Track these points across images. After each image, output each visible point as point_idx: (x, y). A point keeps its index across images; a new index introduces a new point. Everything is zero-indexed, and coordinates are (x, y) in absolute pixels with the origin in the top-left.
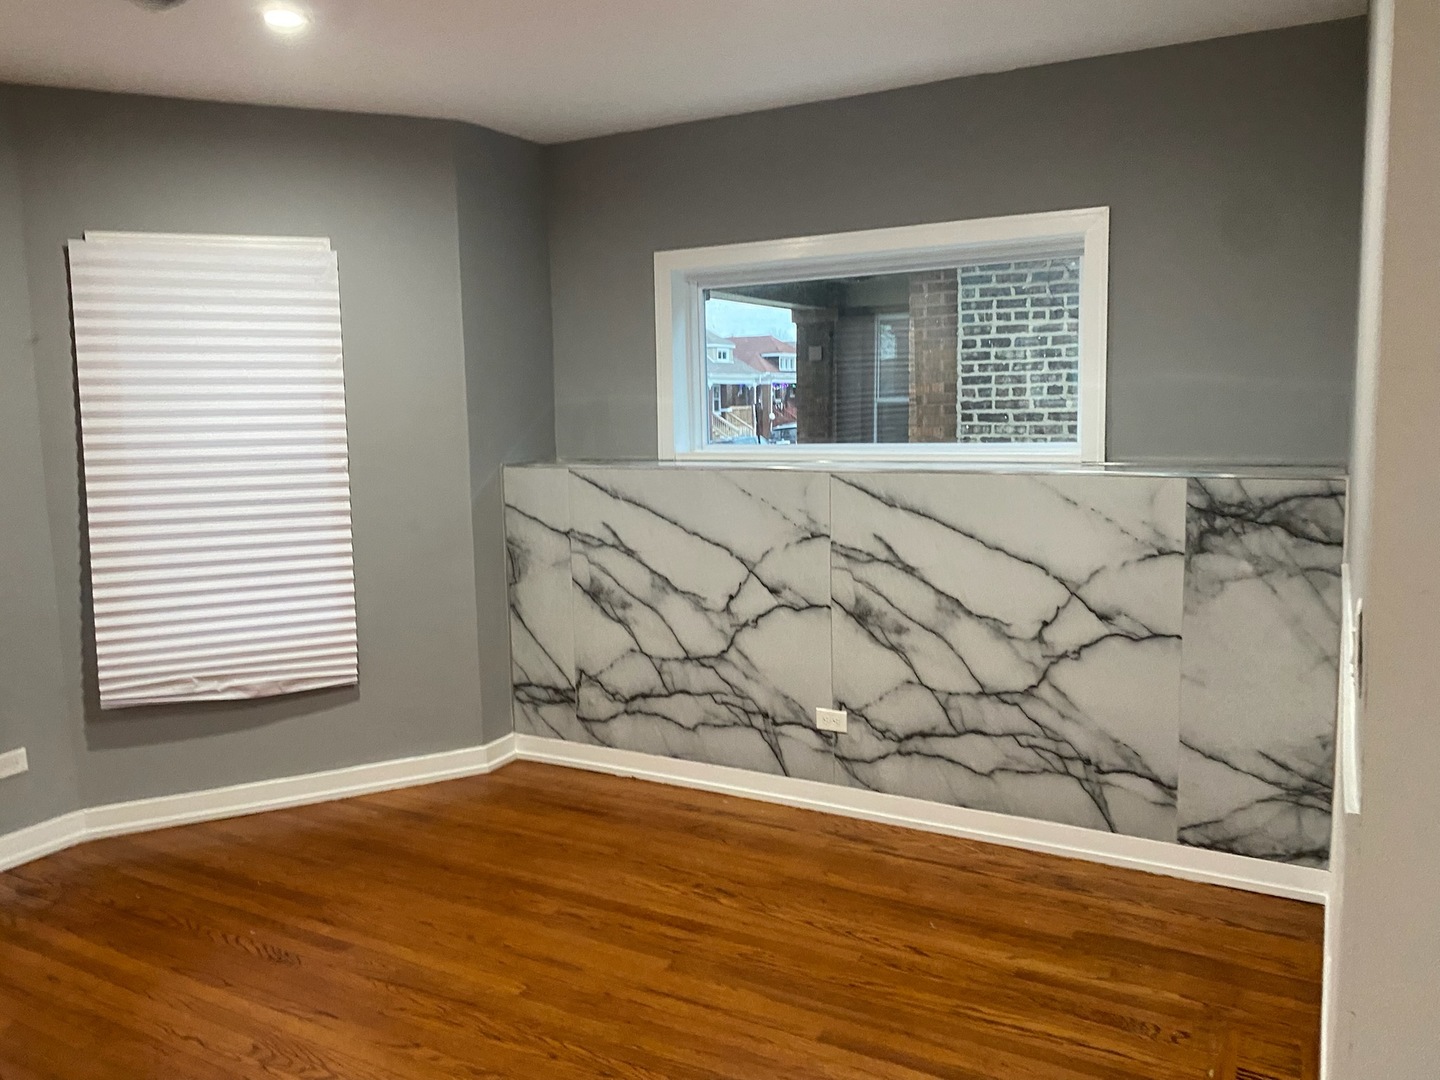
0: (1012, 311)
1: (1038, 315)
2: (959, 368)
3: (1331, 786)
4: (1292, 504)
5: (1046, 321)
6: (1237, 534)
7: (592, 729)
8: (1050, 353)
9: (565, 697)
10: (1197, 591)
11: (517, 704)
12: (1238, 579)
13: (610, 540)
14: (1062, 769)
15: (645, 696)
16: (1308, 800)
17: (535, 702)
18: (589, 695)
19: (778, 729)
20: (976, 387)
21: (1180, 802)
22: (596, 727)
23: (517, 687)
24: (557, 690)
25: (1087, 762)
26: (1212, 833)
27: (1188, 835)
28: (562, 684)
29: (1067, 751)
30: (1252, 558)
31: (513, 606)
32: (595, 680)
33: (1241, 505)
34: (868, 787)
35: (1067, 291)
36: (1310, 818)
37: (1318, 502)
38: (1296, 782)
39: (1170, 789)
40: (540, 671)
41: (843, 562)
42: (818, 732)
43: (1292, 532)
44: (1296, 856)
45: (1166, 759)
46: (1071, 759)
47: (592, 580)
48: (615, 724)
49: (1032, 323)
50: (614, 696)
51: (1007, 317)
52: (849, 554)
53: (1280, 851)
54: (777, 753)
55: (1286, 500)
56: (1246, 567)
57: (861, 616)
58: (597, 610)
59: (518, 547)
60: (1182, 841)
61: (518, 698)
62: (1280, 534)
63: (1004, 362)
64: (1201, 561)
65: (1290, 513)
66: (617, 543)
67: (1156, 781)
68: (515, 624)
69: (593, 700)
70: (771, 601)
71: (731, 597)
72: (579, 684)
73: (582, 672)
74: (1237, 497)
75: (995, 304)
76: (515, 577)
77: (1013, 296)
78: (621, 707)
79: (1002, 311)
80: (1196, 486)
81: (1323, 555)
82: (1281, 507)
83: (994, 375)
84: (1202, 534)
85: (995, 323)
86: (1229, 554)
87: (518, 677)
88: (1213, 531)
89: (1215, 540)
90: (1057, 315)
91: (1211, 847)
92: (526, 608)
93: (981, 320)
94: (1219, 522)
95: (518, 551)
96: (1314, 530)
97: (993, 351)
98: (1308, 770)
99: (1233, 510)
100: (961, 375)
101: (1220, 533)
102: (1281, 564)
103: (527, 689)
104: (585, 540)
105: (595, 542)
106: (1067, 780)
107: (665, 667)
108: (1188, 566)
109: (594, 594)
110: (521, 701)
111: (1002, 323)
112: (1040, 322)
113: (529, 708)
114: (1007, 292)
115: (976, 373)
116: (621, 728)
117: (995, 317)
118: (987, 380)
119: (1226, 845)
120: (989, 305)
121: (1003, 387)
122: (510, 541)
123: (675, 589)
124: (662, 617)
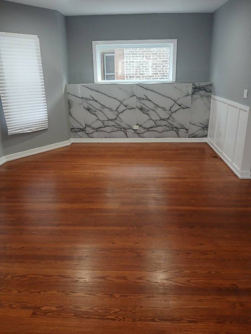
0: (135, 56)
1: (140, 57)
2: (125, 67)
3: (208, 126)
4: (206, 87)
5: (141, 58)
6: (198, 91)
7: (89, 135)
8: (142, 64)
9: (83, 130)
10: (193, 100)
11: (72, 133)
12: (198, 98)
13: (91, 99)
14: (172, 129)
15: (100, 128)
16: (205, 128)
17: (76, 132)
19: (127, 130)
20: (128, 71)
21: (189, 132)
23: (71, 129)
24: (81, 129)
25: (176, 128)
26: (193, 135)
27: (190, 136)
28: (82, 127)
29: (173, 126)
30: (200, 95)
31: (70, 114)
32: (89, 126)
33: (199, 87)
34: (142, 137)
35: (145, 52)
36: (205, 131)
37: (209, 86)
38: (204, 126)
39: (187, 130)
40: (76, 125)
41: (138, 100)
42: (133, 130)
43: (206, 91)
44: (203, 137)
45: (187, 126)
46: (174, 128)
47: (88, 107)
48: (94, 134)
49: (139, 58)
50: (93, 128)
51: (134, 57)
52: (140, 99)
53: (201, 136)
54: (126, 134)
55: (205, 86)
56: (199, 96)
57: (141, 109)
58: (89, 113)
59: (70, 101)
60: (189, 137)
61: (72, 131)
62: (204, 91)
63: (133, 66)
64: (194, 95)
65: (205, 88)
66: (93, 99)
67: (186, 129)
68: (70, 117)
69: (89, 130)
70: (125, 108)
71: (117, 108)
72: (86, 127)
73: (86, 125)
74: (199, 86)
75: (131, 54)
76: (70, 107)
77: (135, 53)
79: (133, 55)
80: (193, 84)
81: (209, 94)
82: (204, 87)
83: (132, 68)
84: (194, 92)
85: (132, 58)
86: (197, 94)
87: (72, 127)
88: (195, 91)
89: (195, 93)
90: (143, 57)
91: (193, 137)
92: (73, 113)
93: (129, 57)
94: (196, 90)
95: (70, 102)
96: (208, 90)
97: (131, 63)
98: (206, 124)
99: (198, 88)
100: (125, 68)
101: (196, 91)
102: (204, 95)
103: (74, 129)
104: (86, 99)
105: (88, 99)
106: (173, 131)
107: (104, 122)
108: (192, 96)
109: (88, 110)
111: (133, 58)
112: (140, 58)
113: (74, 133)
114: (134, 52)
115: (128, 68)
116: (95, 134)
117: (131, 57)
118: (130, 69)
119: (195, 137)
120: (130, 54)
121: (133, 71)
122: (68, 100)
123: (106, 107)
124: (103, 113)
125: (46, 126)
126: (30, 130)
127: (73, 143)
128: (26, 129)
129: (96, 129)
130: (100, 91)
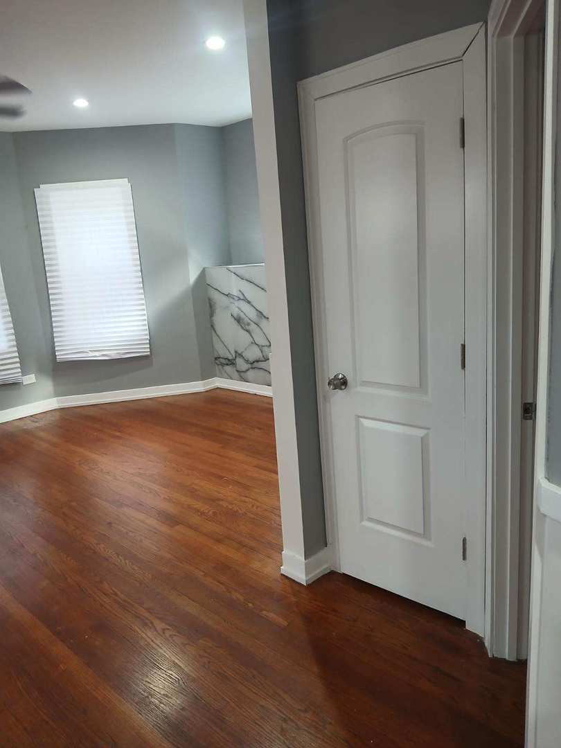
9: (231, 363)
11: (216, 365)
13: (242, 297)
15: (257, 361)
17: (222, 364)
18: (239, 361)
22: (242, 374)
23: (216, 359)
24: (229, 360)
28: (230, 357)
31: (212, 326)
32: (241, 355)
40: (222, 352)
47: (237, 315)
48: (249, 373)
50: (247, 361)
58: (240, 327)
59: (212, 301)
61: (216, 363)
66: (244, 298)
68: (214, 334)
69: (240, 362)
72: (236, 357)
73: (236, 352)
76: (212, 315)
78: (250, 366)
87: (216, 355)
92: (217, 327)
95: (212, 303)
103: (219, 359)
104: (234, 297)
105: (237, 298)
107: (263, 349)
109: (238, 320)
110: (218, 365)
113: (220, 367)
116: (251, 374)
122: (210, 299)
123: (265, 317)
124: (261, 329)
125: (145, 350)
126: (103, 355)
127: (218, 388)
128: (97, 354)
129: (251, 364)
130: (253, 280)
